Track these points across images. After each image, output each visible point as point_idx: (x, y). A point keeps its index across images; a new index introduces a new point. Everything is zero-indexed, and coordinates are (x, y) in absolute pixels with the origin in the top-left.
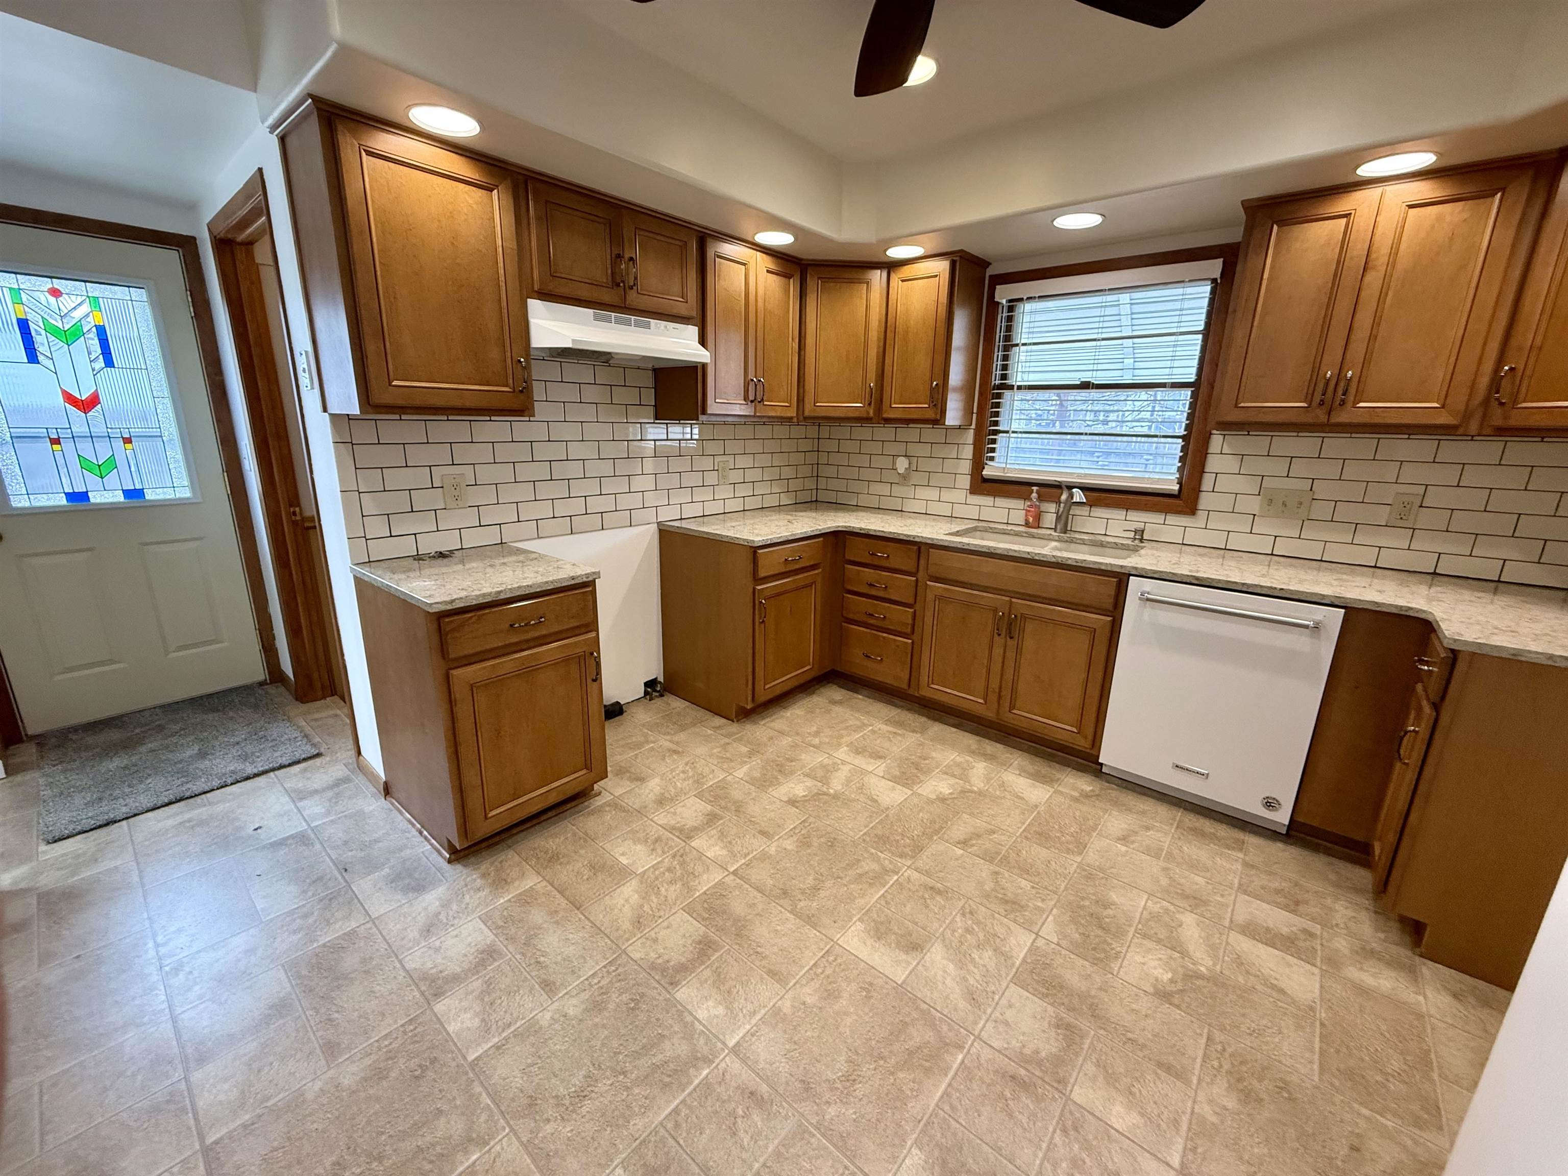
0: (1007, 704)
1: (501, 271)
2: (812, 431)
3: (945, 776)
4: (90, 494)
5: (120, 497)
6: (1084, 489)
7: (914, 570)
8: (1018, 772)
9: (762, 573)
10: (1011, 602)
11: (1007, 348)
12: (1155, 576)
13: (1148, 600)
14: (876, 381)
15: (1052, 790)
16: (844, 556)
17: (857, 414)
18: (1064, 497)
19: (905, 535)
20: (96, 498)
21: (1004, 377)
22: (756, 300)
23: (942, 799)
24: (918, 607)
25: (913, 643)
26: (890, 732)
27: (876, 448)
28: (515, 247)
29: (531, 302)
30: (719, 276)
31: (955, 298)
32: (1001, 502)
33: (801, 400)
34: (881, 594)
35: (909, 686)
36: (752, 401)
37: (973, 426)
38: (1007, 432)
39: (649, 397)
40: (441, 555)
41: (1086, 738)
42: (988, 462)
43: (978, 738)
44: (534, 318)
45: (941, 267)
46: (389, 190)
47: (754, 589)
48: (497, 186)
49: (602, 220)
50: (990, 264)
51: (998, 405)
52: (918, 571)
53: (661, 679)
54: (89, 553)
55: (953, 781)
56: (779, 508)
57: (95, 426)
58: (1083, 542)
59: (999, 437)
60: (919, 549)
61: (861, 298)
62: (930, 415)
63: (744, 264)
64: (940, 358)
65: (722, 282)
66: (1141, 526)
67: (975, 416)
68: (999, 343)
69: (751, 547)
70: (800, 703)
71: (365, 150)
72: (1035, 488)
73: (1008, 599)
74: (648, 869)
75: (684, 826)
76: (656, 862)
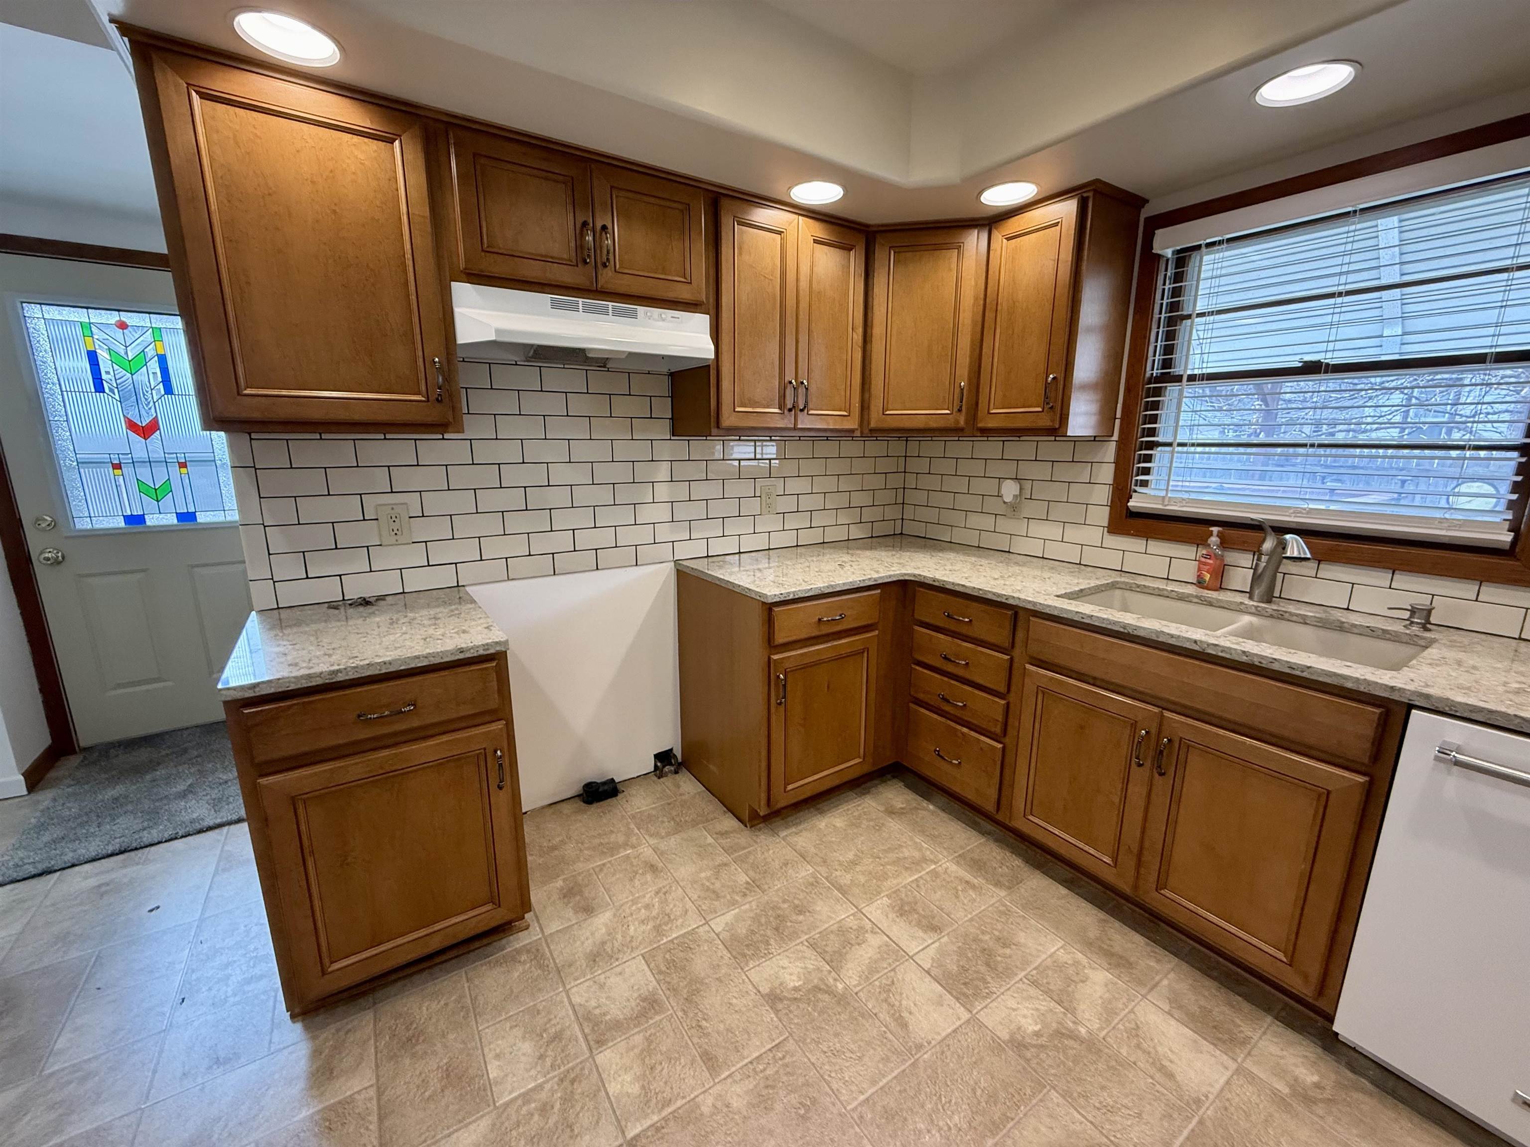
0: (1153, 878)
1: (408, 246)
2: (897, 448)
3: (1033, 991)
4: (146, 517)
5: (172, 520)
6: (1304, 532)
7: (1006, 645)
8: (1167, 1007)
9: (781, 637)
10: (1162, 715)
11: (1172, 322)
12: (1474, 716)
13: (1457, 763)
14: (970, 379)
15: (1233, 1066)
16: (913, 615)
17: (941, 424)
18: (1269, 544)
19: (994, 594)
20: (152, 520)
21: (1167, 364)
22: (797, 280)
23: (1018, 1044)
24: (1012, 697)
25: (1004, 749)
26: (961, 880)
27: (977, 468)
28: (428, 214)
29: (455, 285)
30: (740, 248)
31: (1086, 252)
32: (1156, 546)
33: (865, 407)
34: (960, 672)
35: (998, 809)
36: (790, 410)
37: (1116, 437)
38: (1170, 445)
39: (664, 409)
40: (365, 602)
41: (1306, 977)
42: (1138, 489)
43: (1102, 915)
44: (459, 307)
45: (1067, 210)
46: (237, 143)
47: (769, 658)
48: (400, 136)
49: (561, 178)
50: (1147, 201)
51: (1156, 406)
52: (1013, 645)
53: (678, 752)
54: (142, 575)
55: (1045, 1004)
56: (847, 544)
57: (153, 451)
58: (1304, 621)
59: (1157, 452)
60: (1016, 614)
61: (950, 270)
62: (1045, 421)
63: (780, 233)
64: (1060, 340)
65: (746, 257)
66: (1424, 601)
67: (1118, 422)
68: (1160, 314)
69: (764, 603)
70: (845, 807)
71: (197, 92)
72: (1215, 530)
73: (1156, 710)
74: (516, 1098)
75: (604, 1014)
76: (533, 1085)
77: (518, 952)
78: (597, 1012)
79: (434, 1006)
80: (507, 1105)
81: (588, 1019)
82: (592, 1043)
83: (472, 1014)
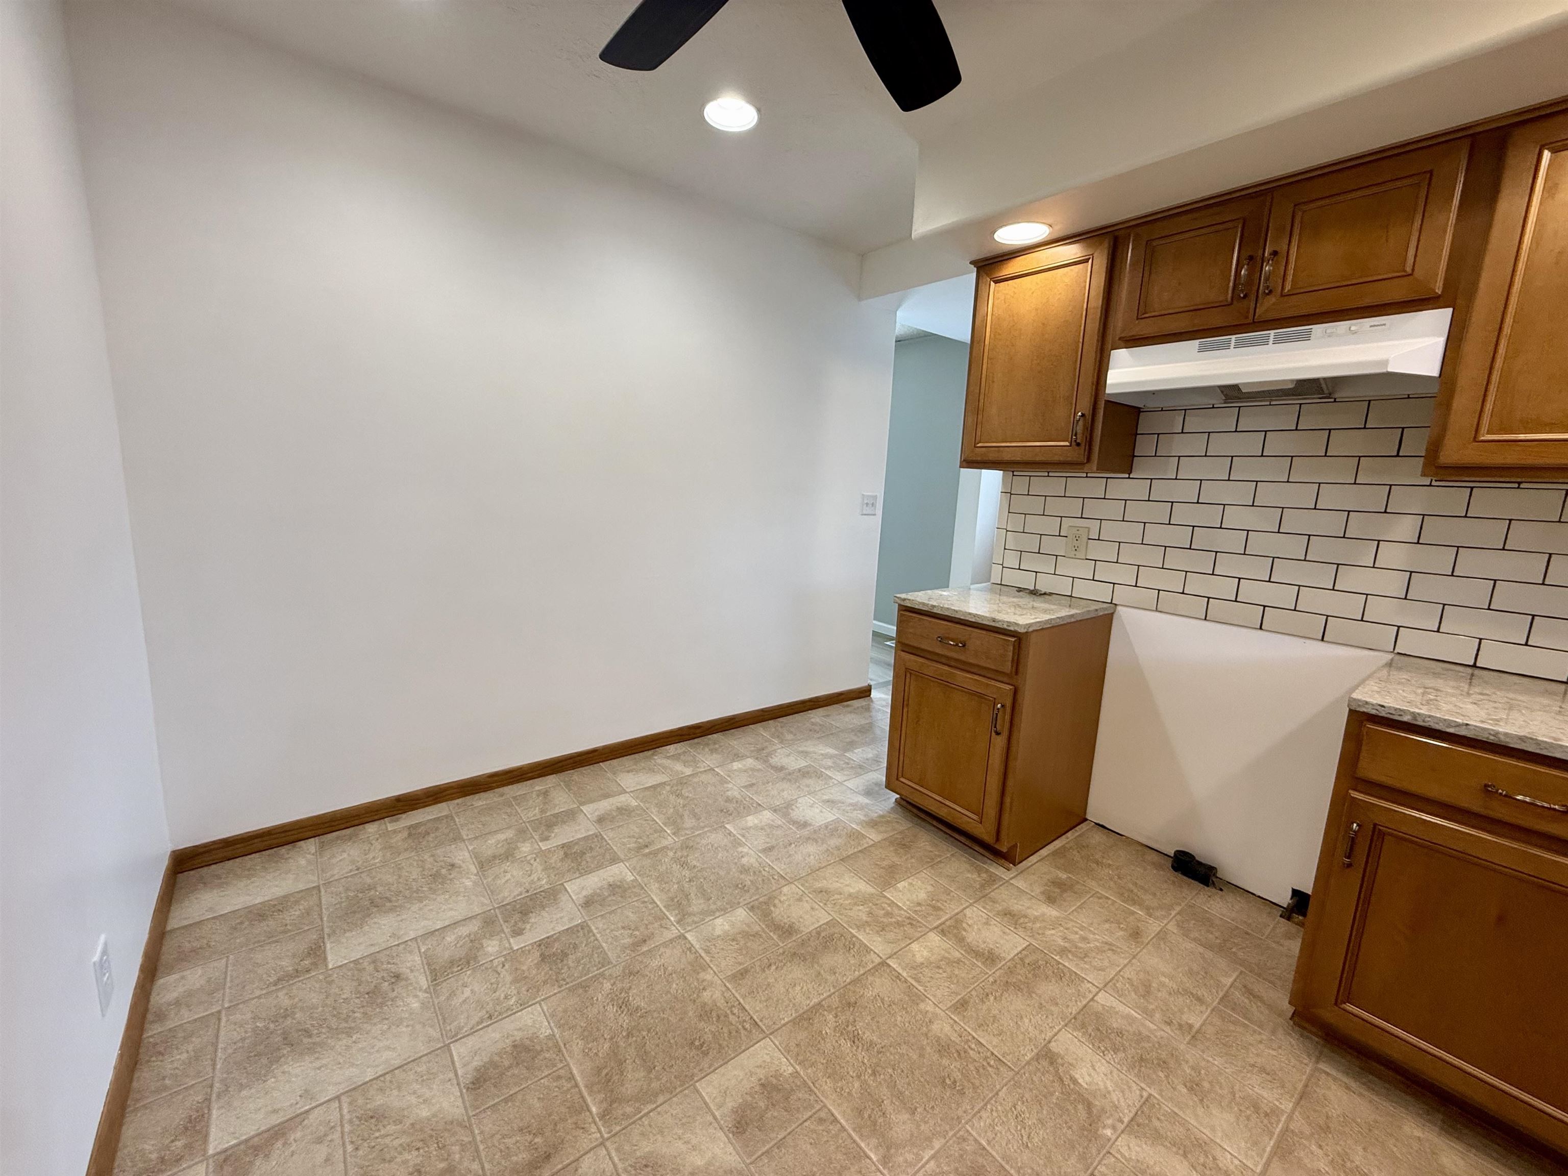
1: (1082, 334)
47: (1347, 793)
48: (1093, 254)
49: (1232, 224)
71: (994, 281)
74: (889, 899)
75: (965, 930)
76: (900, 905)
77: (987, 871)
78: (964, 925)
79: (929, 848)
80: (885, 897)
81: (957, 921)
82: (940, 928)
83: (931, 864)
